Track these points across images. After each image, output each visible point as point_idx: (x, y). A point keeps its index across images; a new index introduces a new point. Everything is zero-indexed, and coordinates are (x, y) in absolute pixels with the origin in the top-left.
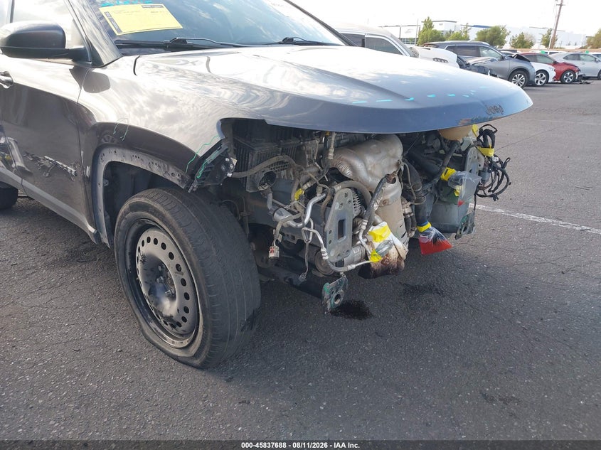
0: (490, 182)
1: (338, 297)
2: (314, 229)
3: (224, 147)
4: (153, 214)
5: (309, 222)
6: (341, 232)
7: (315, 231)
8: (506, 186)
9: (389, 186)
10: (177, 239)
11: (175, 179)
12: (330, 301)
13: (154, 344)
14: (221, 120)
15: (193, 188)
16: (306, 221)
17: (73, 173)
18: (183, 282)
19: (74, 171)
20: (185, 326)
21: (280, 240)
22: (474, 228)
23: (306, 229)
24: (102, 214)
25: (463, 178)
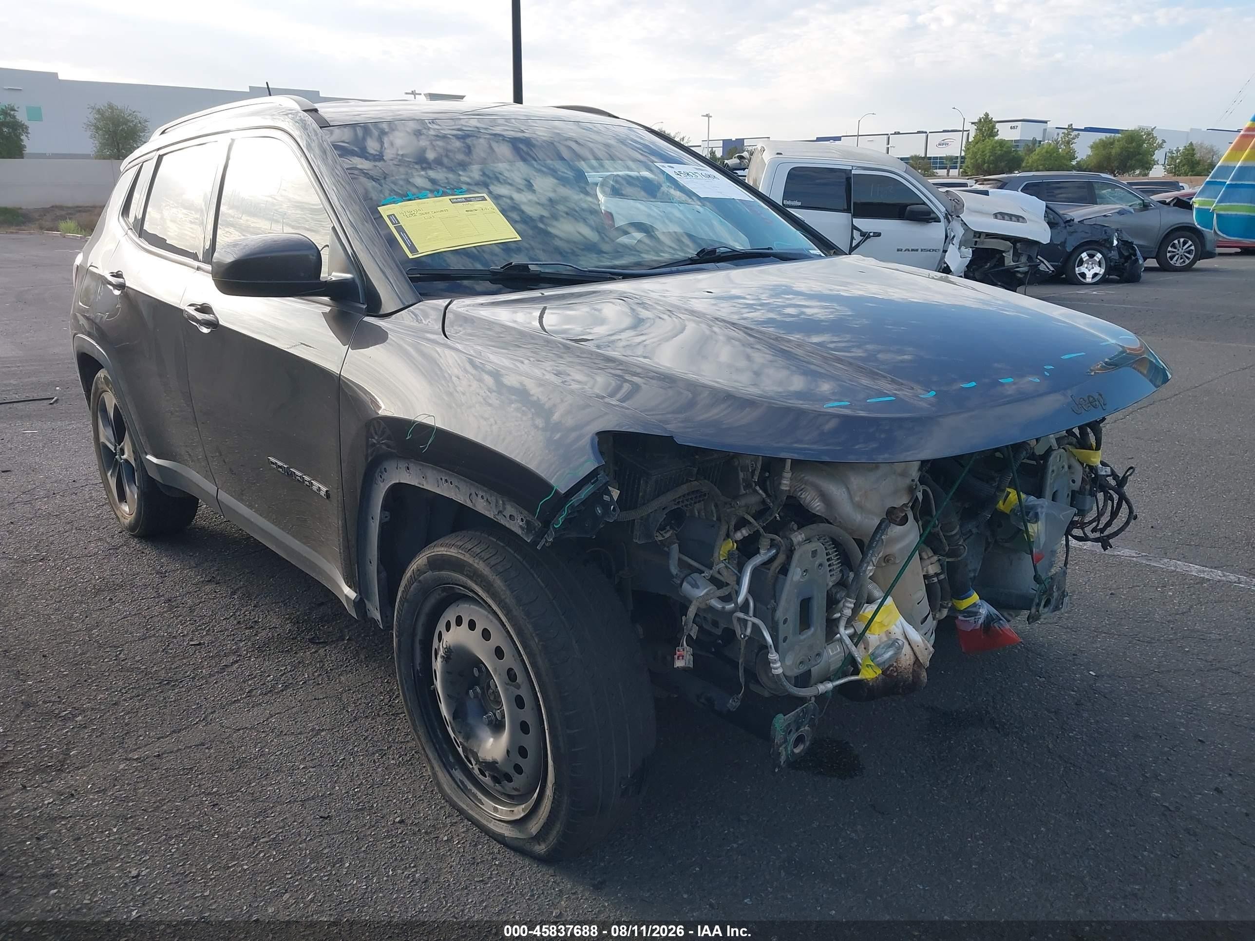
0: (1093, 514)
1: (800, 740)
2: (755, 616)
3: (602, 477)
4: (471, 578)
5: (746, 601)
6: (805, 621)
7: (757, 621)
8: (1127, 523)
9: (895, 530)
10: (514, 626)
11: (516, 526)
12: (786, 748)
13: (461, 811)
14: (599, 434)
15: (546, 541)
16: (741, 599)
17: (323, 493)
18: (519, 702)
19: (324, 489)
20: (519, 781)
21: (694, 634)
22: (1066, 599)
23: (741, 615)
24: (373, 569)
25: (1039, 510)
